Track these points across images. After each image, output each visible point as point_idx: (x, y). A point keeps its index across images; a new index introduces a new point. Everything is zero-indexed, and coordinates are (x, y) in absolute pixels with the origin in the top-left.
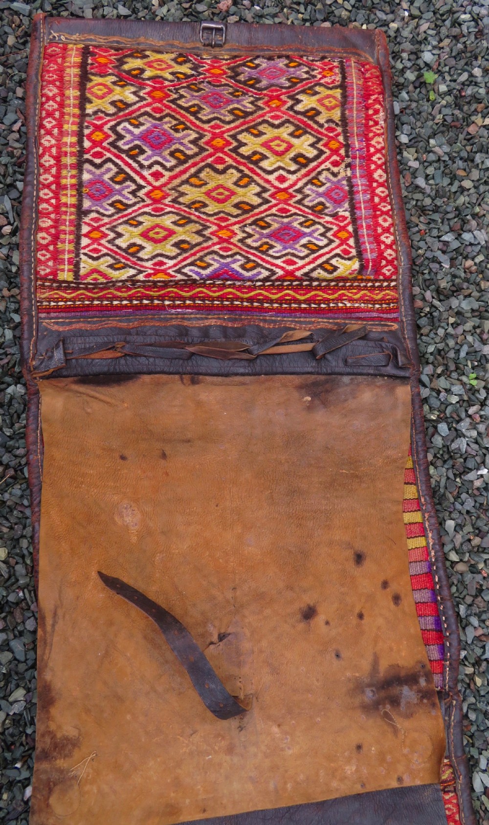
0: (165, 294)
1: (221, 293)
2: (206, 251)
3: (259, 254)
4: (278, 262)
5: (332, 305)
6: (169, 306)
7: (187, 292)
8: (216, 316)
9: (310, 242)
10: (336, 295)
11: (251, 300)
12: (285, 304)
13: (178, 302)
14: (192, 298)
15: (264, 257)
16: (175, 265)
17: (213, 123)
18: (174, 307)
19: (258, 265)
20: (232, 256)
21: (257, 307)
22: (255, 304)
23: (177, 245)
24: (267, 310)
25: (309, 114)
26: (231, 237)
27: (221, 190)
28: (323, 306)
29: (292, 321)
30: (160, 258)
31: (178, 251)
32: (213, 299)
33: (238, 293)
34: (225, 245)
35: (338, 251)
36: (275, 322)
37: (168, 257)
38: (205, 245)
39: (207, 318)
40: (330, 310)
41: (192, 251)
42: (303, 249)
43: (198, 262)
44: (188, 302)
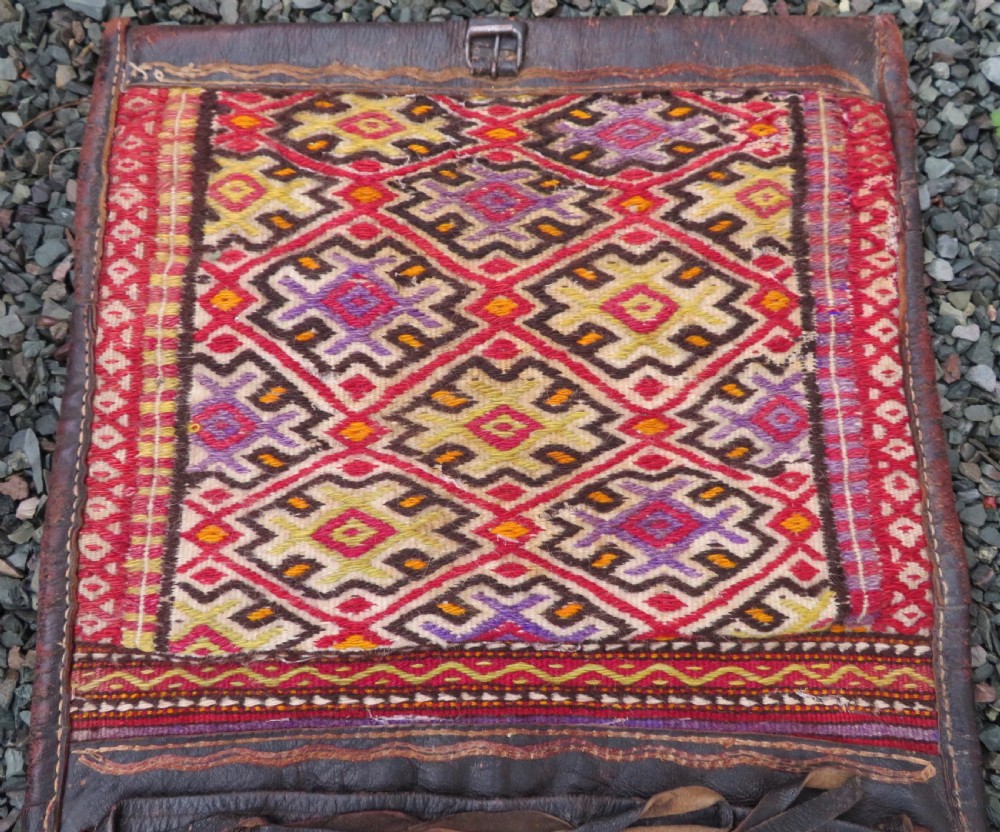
0: (365, 680)
1: (499, 674)
2: (465, 577)
3: (592, 579)
4: (638, 600)
5: (767, 701)
6: (375, 709)
7: (419, 672)
8: (485, 733)
9: (716, 549)
10: (777, 677)
11: (570, 689)
12: (654, 696)
13: (395, 700)
14: (430, 688)
15: (603, 584)
16: (391, 610)
17: (490, 257)
18: (388, 710)
19: (591, 610)
20: (525, 587)
21: (585, 706)
22: (582, 698)
23: (396, 561)
24: (609, 712)
25: (716, 229)
26: (523, 540)
27: (505, 419)
28: (745, 702)
29: (669, 744)
30: (357, 592)
31: (400, 576)
32: (478, 689)
33: (541, 675)
34: (511, 558)
35: (783, 571)
36: (626, 745)
37: (374, 589)
38: (462, 561)
39: (463, 739)
40: (763, 713)
41: (432, 577)
42: (698, 567)
43: (445, 606)
44: (420, 698)
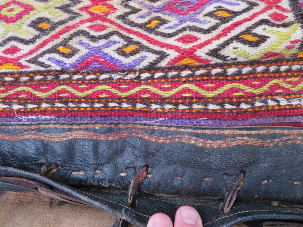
0: (13, 94)
1: (91, 91)
2: (72, 32)
3: (145, 33)
4: (171, 41)
5: (258, 104)
6: (19, 111)
7: (45, 91)
8: (82, 127)
9: (219, 9)
10: (265, 88)
11: (132, 100)
12: (183, 104)
13: (30, 106)
14: (51, 100)
15: (152, 36)
16: (31, 52)
18: (27, 113)
19: (143, 48)
20: (106, 37)
21: (141, 111)
22: (139, 106)
23: (34, 24)
24: (155, 115)
26: (107, 14)
28: (244, 106)
29: (192, 134)
30: (13, 43)
31: (36, 33)
32: (80, 100)
33: (115, 91)
34: (99, 22)
35: (265, 16)
37: (22, 41)
38: (71, 23)
39: (70, 130)
40: (255, 113)
41: (54, 33)
42: (208, 19)
43: (61, 49)
44: (44, 105)
